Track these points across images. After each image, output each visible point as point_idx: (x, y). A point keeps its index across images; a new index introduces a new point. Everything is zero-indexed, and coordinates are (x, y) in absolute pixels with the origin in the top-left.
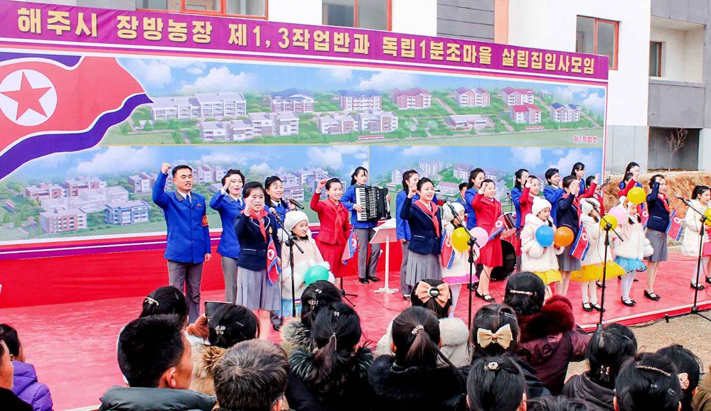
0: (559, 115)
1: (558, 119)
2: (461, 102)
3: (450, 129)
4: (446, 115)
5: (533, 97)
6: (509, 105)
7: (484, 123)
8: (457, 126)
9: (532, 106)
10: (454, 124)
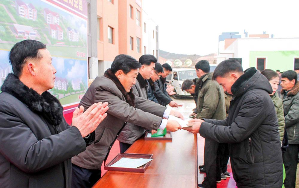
0: (71, 36)
1: (71, 38)
2: (20, 13)
3: (14, 36)
4: (11, 23)
5: (59, 19)
6: (48, 23)
7: (35, 34)
8: (19, 34)
9: (59, 26)
10: (16, 32)
